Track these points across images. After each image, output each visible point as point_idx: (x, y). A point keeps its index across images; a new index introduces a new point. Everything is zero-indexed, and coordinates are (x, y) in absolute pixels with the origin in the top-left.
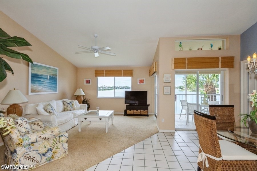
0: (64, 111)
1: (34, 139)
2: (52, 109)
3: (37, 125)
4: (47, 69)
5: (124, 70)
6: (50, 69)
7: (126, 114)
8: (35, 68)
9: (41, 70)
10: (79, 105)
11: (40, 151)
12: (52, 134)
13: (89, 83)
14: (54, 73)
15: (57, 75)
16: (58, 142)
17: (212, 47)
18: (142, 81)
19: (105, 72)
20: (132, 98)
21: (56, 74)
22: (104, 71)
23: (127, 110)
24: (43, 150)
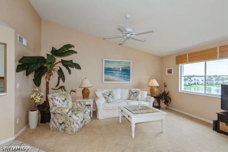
0: (128, 99)
1: (53, 111)
2: (109, 95)
4: (119, 63)
7: (217, 128)
9: (113, 65)
10: (147, 96)
13: (171, 73)
14: (126, 65)
15: (130, 67)
16: (68, 120)
21: (129, 66)
23: (220, 123)
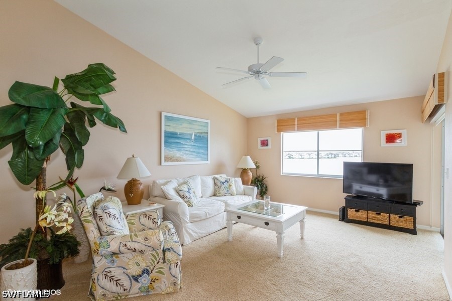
0: (214, 195)
1: (115, 247)
2: (189, 192)
3: (149, 217)
4: (190, 123)
5: (341, 114)
6: (194, 123)
7: (344, 217)
8: (170, 123)
9: (180, 126)
10: (242, 187)
11: (129, 271)
12: (146, 244)
13: (267, 145)
14: (204, 130)
15: (208, 133)
16: (161, 261)
18: (391, 138)
19: (298, 121)
20: (373, 178)
21: (206, 131)
22: (294, 119)
23: (349, 210)
24: (135, 270)
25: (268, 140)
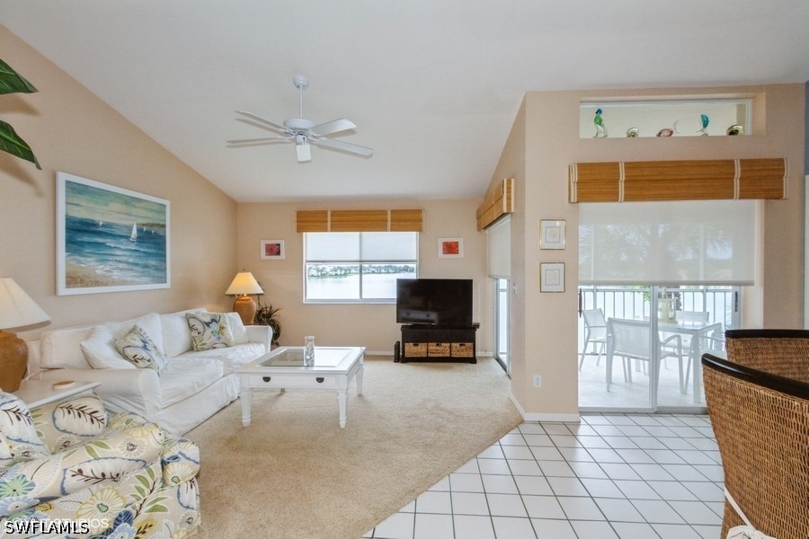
0: (191, 349)
2: (145, 347)
3: (81, 411)
4: (125, 203)
5: (392, 211)
6: (137, 205)
8: (82, 200)
9: (105, 208)
10: (244, 328)
12: (133, 457)
13: (278, 253)
14: (153, 218)
15: (164, 226)
16: (158, 485)
17: (705, 125)
18: (451, 248)
19: (332, 215)
21: (161, 223)
22: (325, 212)
23: (406, 344)
25: (279, 245)
